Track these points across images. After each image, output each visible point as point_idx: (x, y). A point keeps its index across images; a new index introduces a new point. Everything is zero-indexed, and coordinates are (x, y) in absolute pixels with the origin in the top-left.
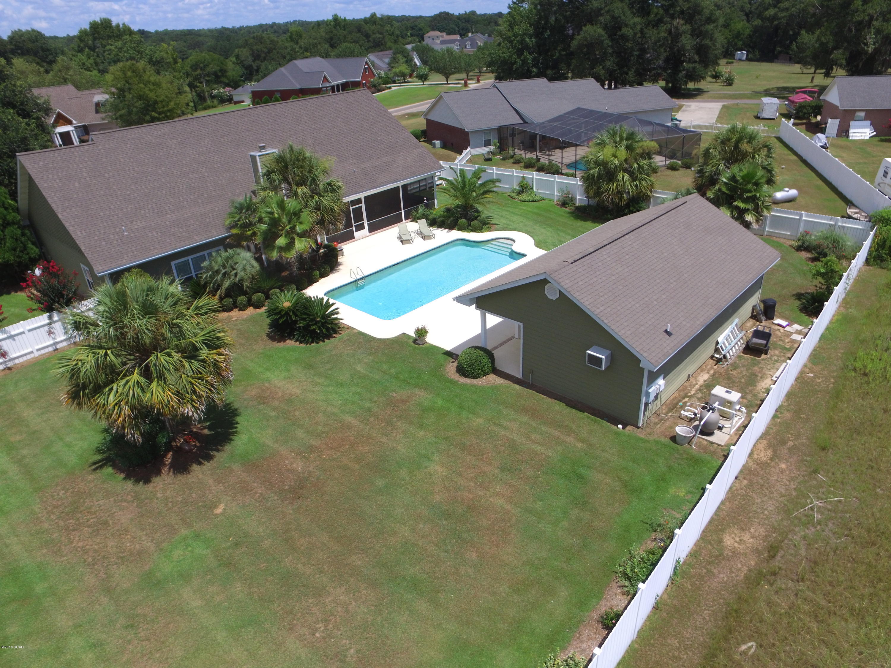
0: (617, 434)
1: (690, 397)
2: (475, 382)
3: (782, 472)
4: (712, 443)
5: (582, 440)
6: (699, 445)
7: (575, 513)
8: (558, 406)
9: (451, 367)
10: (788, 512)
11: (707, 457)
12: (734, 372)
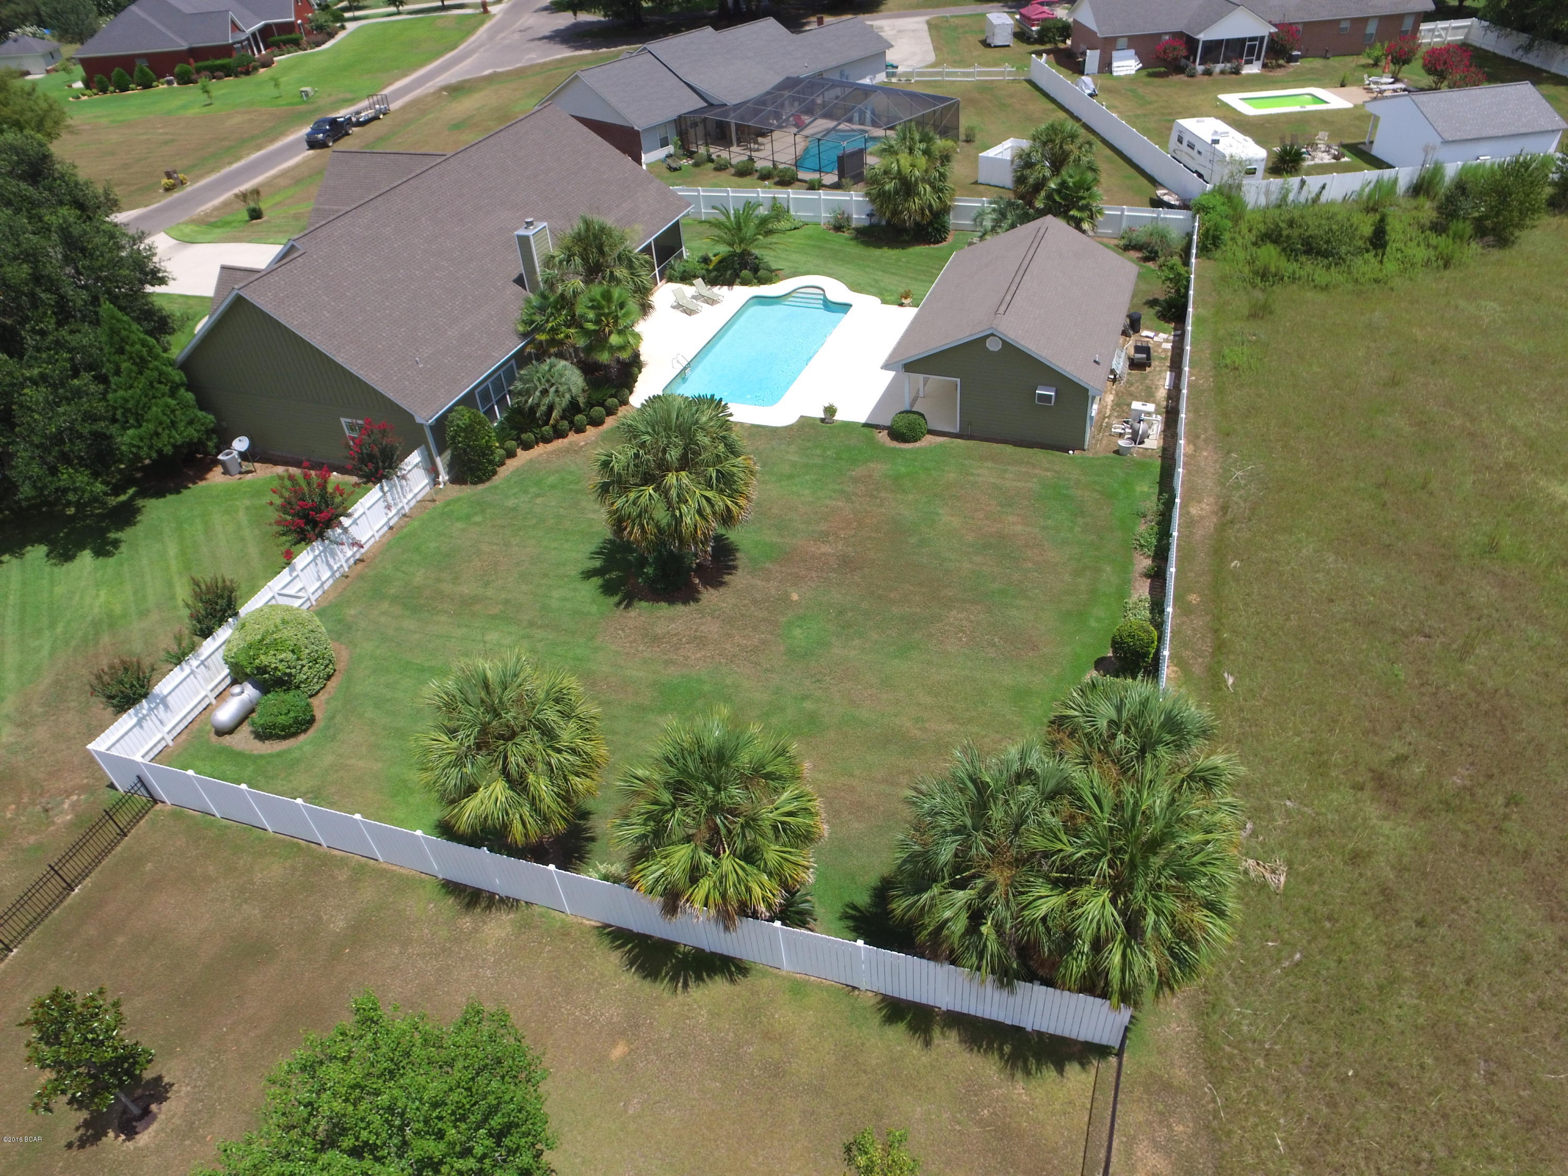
0: (1071, 458)
1: (1109, 417)
2: (917, 444)
3: (1206, 458)
4: (1147, 449)
5: (1047, 470)
6: (1138, 453)
7: (1080, 521)
8: (1009, 449)
9: (883, 436)
10: (1222, 484)
11: (1148, 460)
12: (1132, 389)
